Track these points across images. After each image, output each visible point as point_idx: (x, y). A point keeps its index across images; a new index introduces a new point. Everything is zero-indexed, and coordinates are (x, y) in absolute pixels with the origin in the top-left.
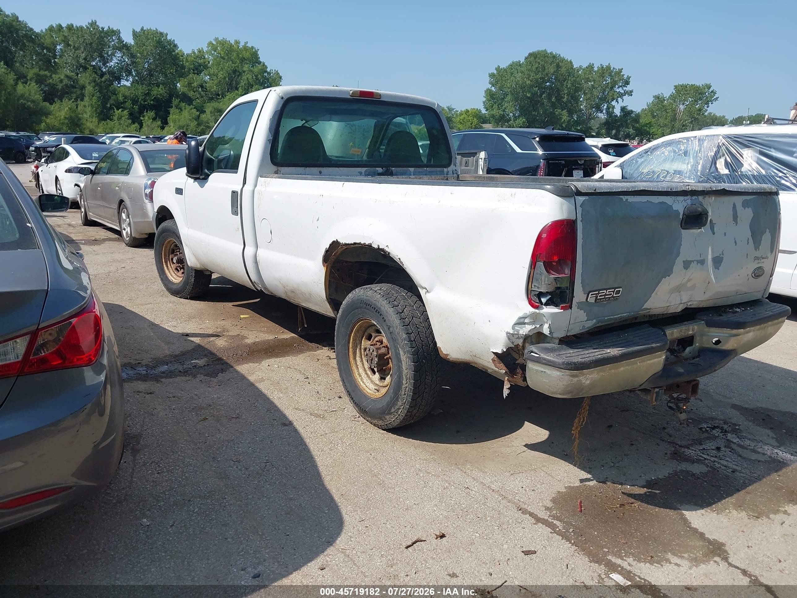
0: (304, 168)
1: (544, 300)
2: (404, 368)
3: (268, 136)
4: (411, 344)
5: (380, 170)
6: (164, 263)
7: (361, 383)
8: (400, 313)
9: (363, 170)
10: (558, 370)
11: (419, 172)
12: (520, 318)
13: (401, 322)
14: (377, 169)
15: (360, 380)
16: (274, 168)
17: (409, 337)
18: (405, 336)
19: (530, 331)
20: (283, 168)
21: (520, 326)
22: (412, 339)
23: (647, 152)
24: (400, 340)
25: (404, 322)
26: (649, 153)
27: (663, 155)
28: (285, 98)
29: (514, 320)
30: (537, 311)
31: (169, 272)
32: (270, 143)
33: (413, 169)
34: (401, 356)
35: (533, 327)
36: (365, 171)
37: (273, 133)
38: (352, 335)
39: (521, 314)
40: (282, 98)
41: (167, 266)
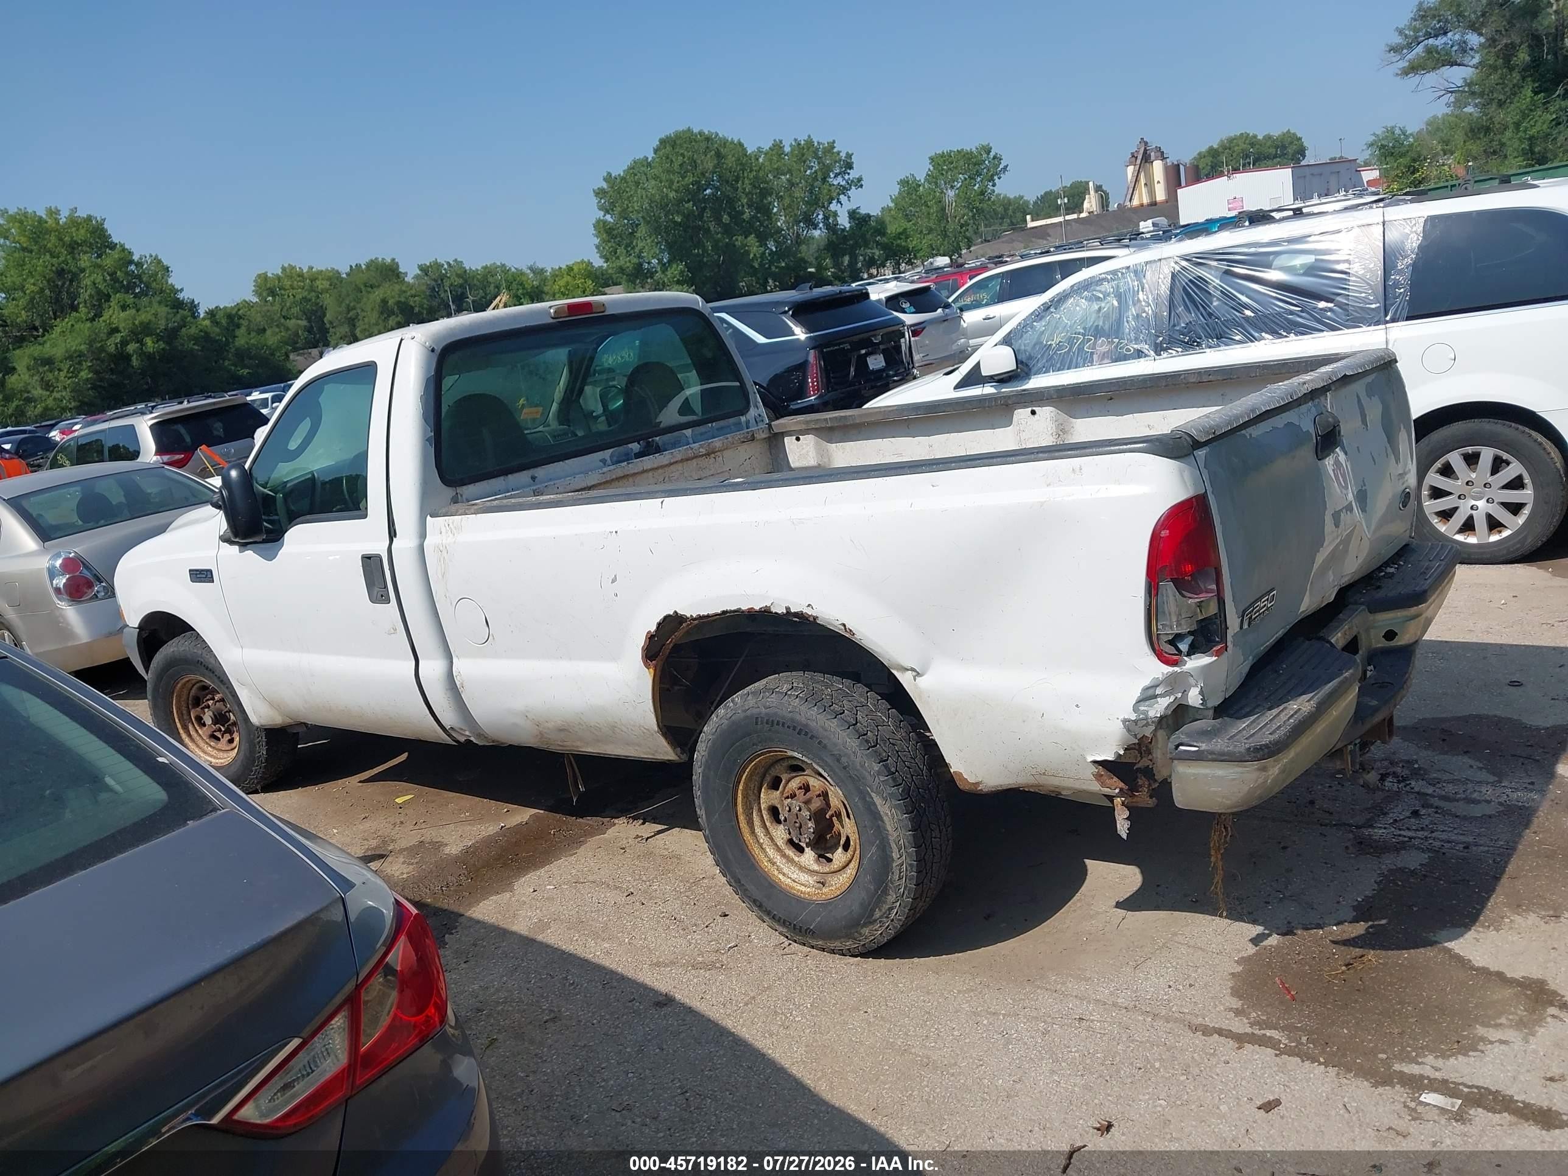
0: (502, 478)
1: (1184, 647)
2: (889, 828)
3: (425, 432)
4: (894, 779)
5: (635, 447)
6: (181, 731)
7: (781, 876)
8: (854, 725)
9: (607, 454)
10: (1237, 766)
11: (702, 434)
12: (1146, 689)
13: (861, 743)
14: (630, 445)
15: (776, 873)
16: (449, 492)
17: (886, 766)
18: (876, 767)
19: (1166, 708)
20: (465, 487)
21: (1147, 703)
22: (893, 770)
23: (1049, 308)
24: (869, 778)
25: (867, 741)
26: (1052, 310)
27: (1078, 308)
28: (438, 349)
29: (1136, 694)
30: (1176, 669)
31: (198, 746)
32: (431, 445)
33: (690, 430)
34: (879, 807)
35: (1172, 699)
36: (611, 456)
37: (432, 423)
38: (741, 787)
39: (1147, 682)
40: (433, 350)
41: (190, 736)
